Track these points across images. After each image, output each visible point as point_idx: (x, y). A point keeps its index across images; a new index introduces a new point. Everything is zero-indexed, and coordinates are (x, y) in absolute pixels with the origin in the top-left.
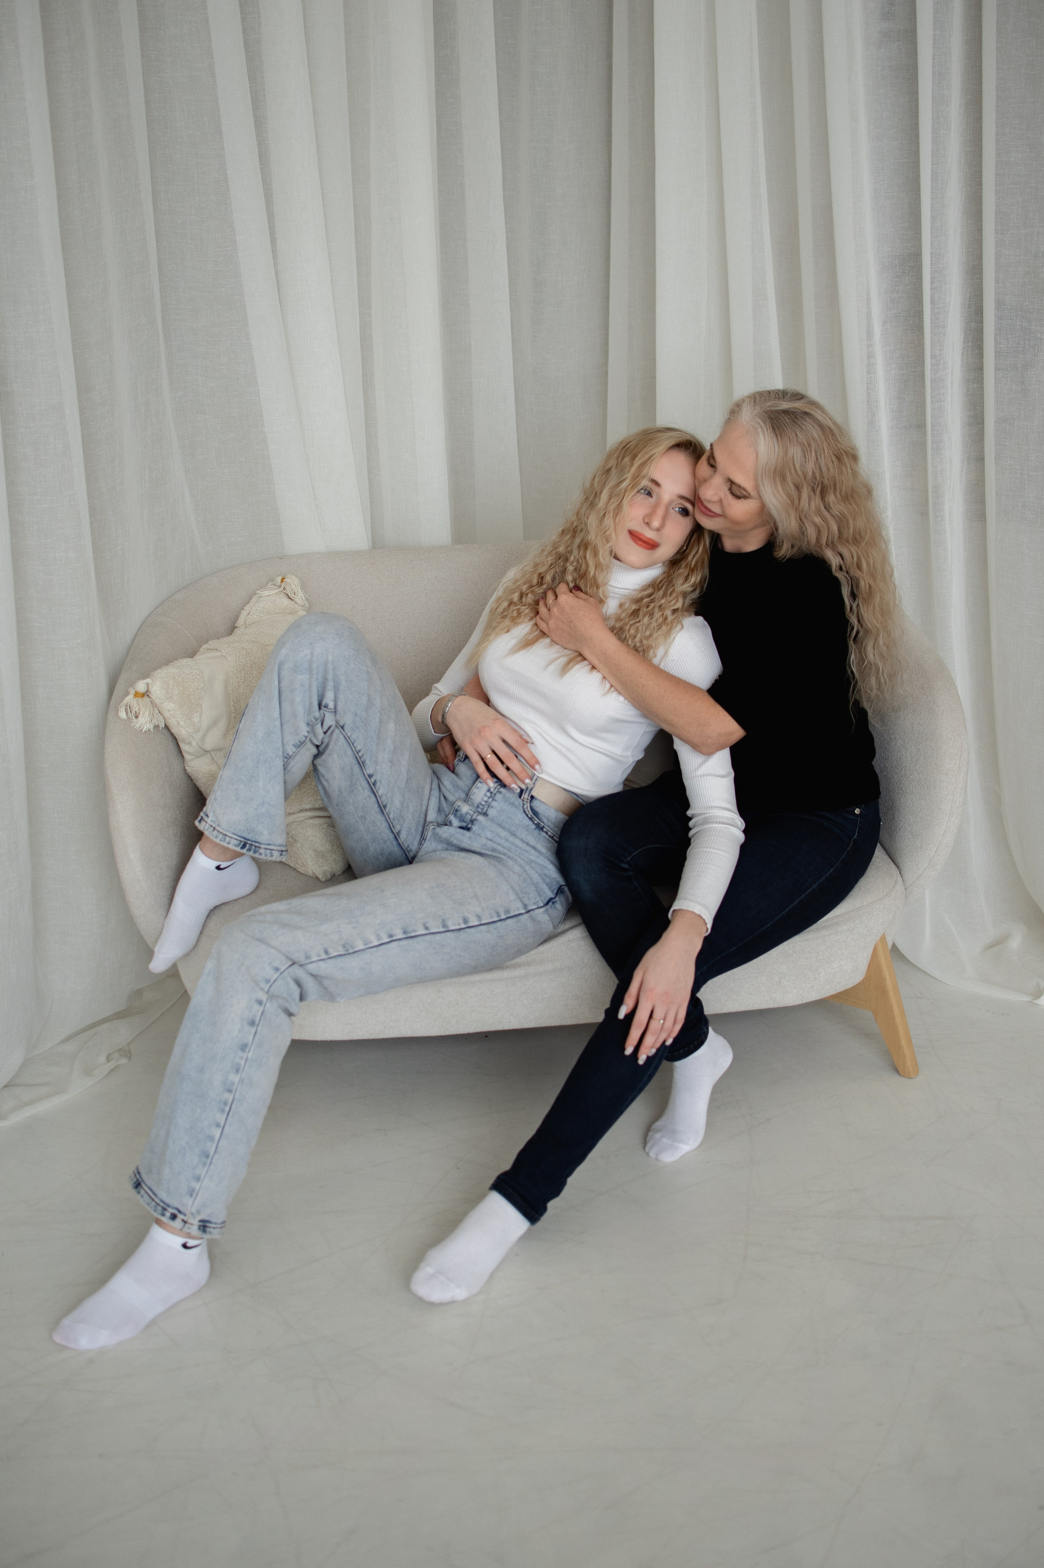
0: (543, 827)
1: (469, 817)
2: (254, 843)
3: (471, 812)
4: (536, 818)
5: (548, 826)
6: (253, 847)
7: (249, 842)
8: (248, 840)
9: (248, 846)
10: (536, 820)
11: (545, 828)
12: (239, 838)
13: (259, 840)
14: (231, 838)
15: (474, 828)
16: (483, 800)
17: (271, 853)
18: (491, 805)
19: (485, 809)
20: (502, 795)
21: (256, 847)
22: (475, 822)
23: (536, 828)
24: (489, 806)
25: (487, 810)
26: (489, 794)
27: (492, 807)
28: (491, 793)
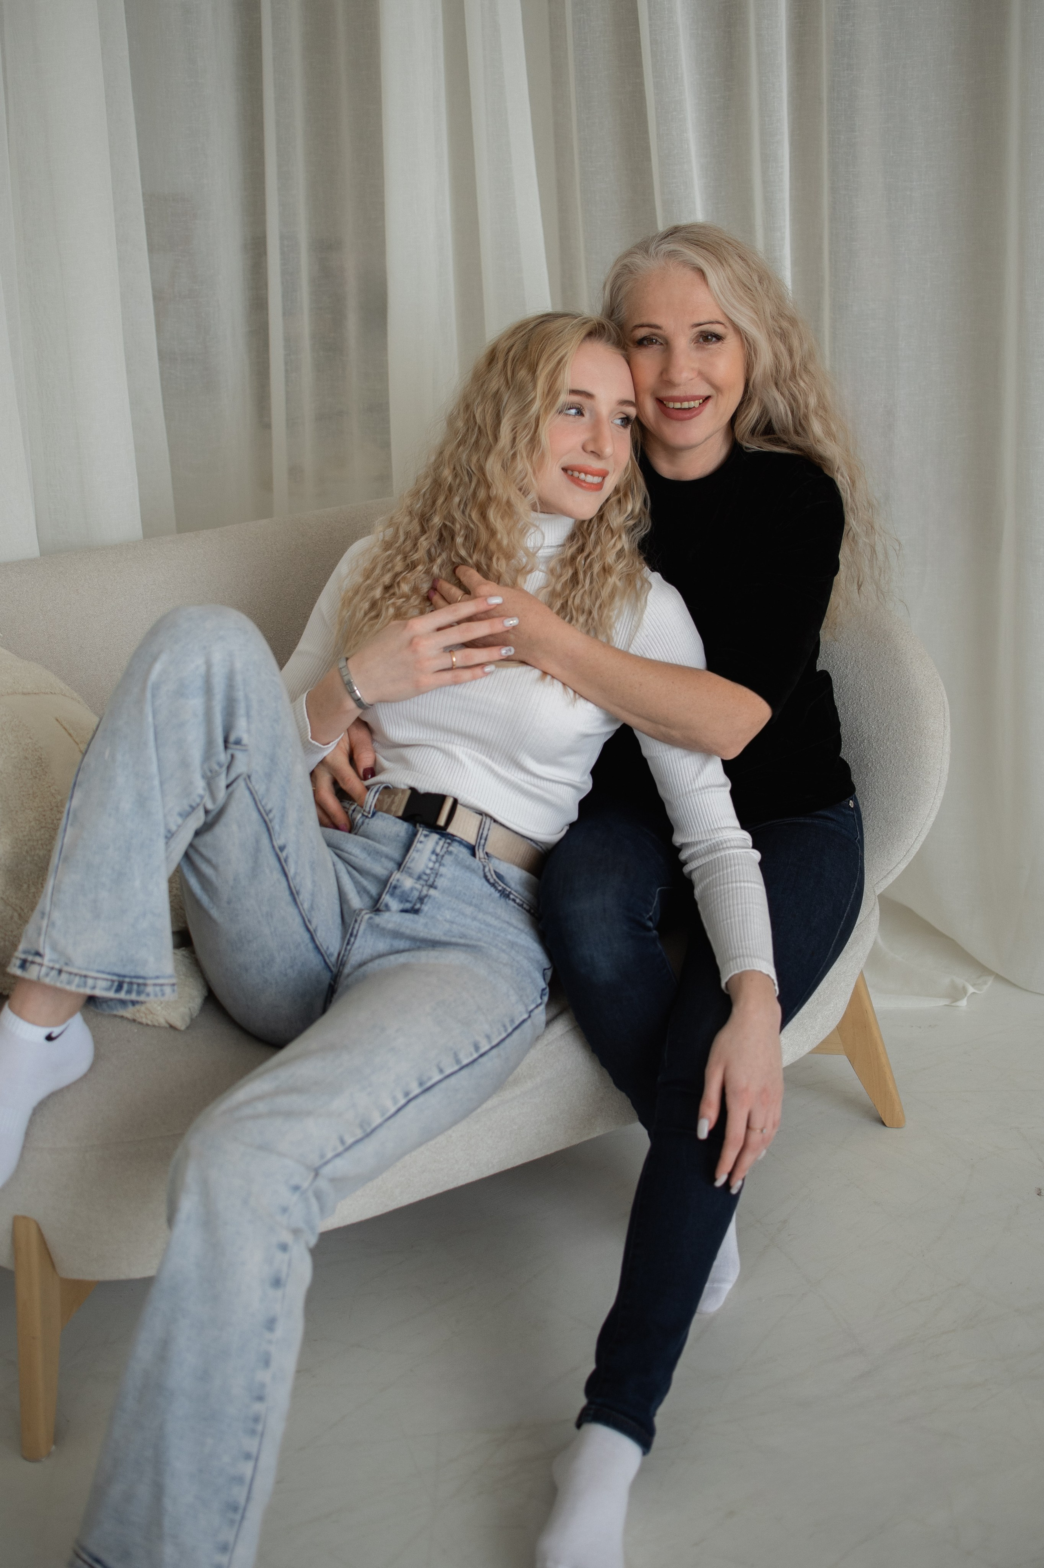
0: (510, 893)
1: (416, 894)
2: (135, 980)
3: (418, 886)
4: (500, 883)
5: (516, 891)
6: (135, 987)
7: (127, 980)
8: (125, 976)
9: (125, 987)
10: (500, 886)
11: (512, 894)
12: (109, 977)
13: (142, 973)
14: (96, 978)
15: (425, 908)
16: (427, 867)
17: (162, 990)
18: (440, 873)
19: (431, 880)
20: (453, 857)
21: (139, 985)
22: (426, 900)
23: (501, 895)
24: (437, 874)
25: (434, 881)
26: (434, 858)
27: (441, 875)
28: (437, 855)
